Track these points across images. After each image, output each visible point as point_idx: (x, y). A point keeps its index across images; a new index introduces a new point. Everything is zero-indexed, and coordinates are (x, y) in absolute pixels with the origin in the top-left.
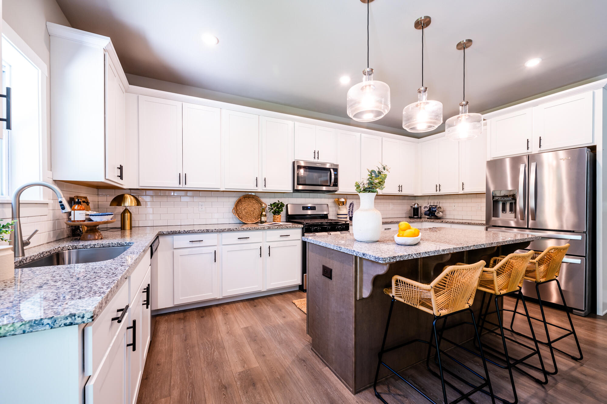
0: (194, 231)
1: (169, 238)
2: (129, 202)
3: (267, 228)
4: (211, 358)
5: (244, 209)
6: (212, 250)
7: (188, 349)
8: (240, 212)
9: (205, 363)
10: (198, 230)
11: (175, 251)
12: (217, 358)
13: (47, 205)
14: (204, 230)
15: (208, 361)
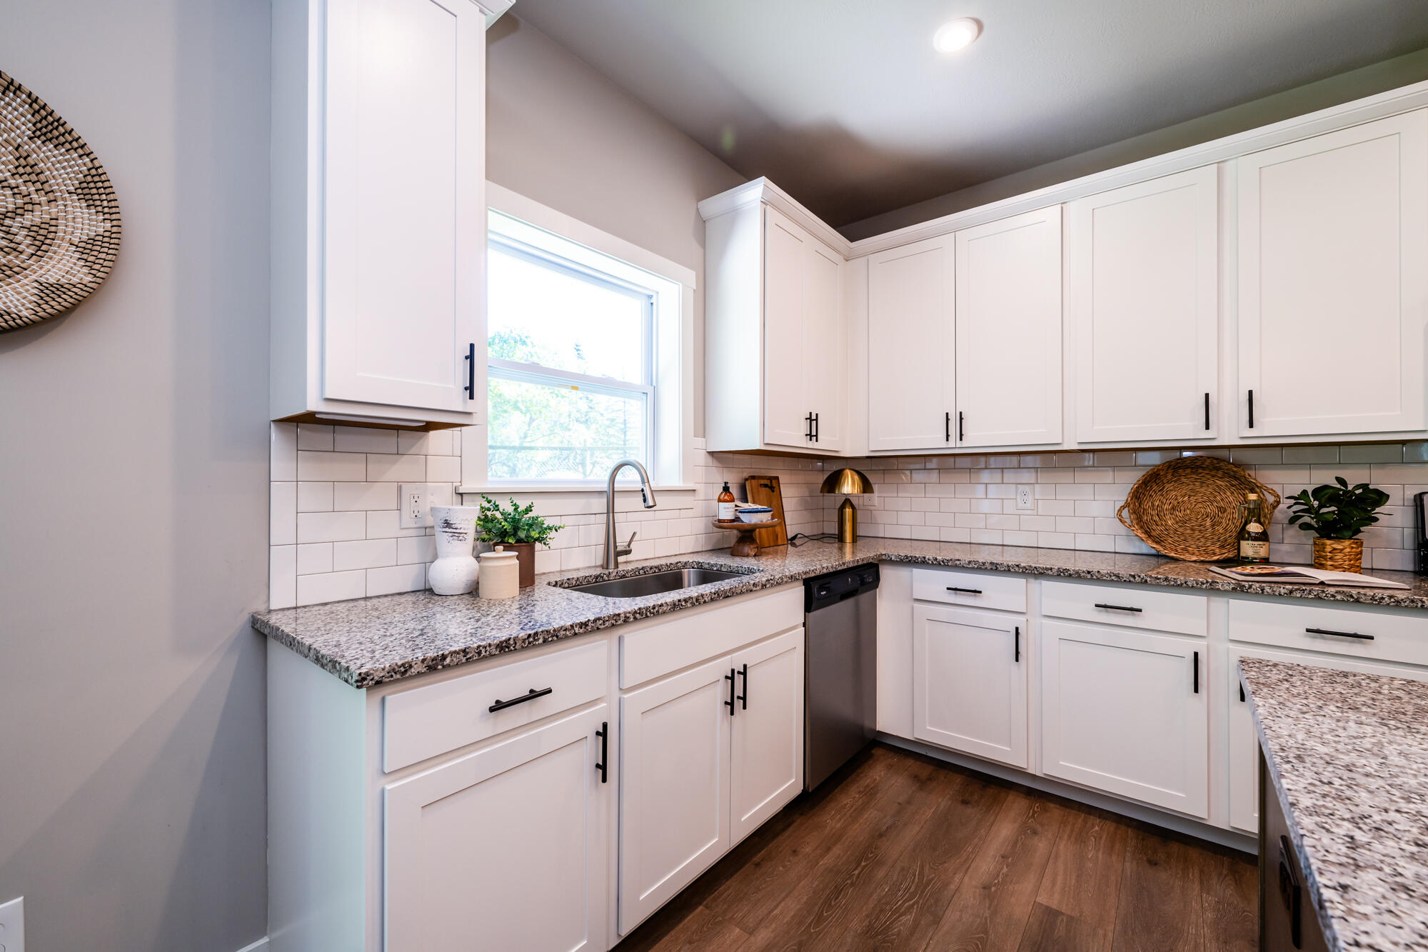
0: (958, 562)
1: (904, 573)
2: (849, 486)
3: (1229, 588)
4: (886, 922)
5: (1173, 508)
6: (1011, 622)
7: (867, 859)
8: (1156, 518)
9: (864, 925)
10: (970, 562)
11: (917, 605)
12: (899, 934)
13: (692, 493)
14: (984, 564)
15: (875, 922)
